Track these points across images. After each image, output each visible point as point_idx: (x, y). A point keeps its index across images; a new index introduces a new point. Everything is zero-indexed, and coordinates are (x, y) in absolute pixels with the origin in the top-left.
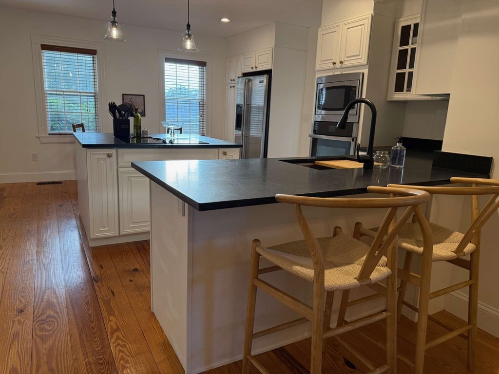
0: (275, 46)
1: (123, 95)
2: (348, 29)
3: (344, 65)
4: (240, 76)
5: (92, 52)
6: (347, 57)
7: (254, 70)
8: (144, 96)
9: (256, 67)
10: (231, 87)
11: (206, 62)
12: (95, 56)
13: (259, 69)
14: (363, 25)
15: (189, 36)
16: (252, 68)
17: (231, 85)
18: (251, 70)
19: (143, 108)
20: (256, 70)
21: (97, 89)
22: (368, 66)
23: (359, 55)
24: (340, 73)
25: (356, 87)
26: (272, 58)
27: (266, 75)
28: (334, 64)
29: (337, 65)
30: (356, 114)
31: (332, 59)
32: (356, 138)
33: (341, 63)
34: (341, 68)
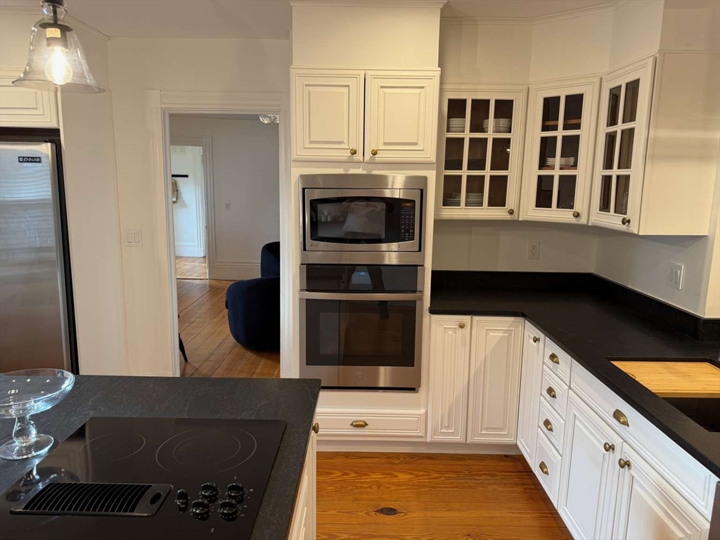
2: (382, 87)
3: (378, 158)
14: (423, 87)
22: (436, 166)
23: (415, 144)
24: (364, 172)
25: (414, 202)
26: (53, 100)
27: (49, 144)
28: (354, 152)
29: (359, 157)
30: (420, 250)
31: (343, 142)
32: (422, 292)
33: (375, 153)
34: (372, 162)
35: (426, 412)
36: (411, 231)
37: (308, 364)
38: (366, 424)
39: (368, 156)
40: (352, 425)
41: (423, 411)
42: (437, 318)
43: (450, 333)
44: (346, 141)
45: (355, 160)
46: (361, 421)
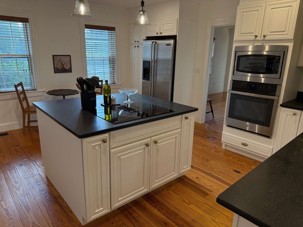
0: (179, 17)
1: (53, 56)
2: (272, 9)
3: (266, 38)
4: (145, 39)
5: (24, 20)
6: (270, 32)
7: (159, 35)
8: (70, 56)
9: (161, 33)
10: (135, 47)
11: (115, 28)
12: (27, 24)
13: (163, 35)
14: (291, 6)
15: (144, 12)
16: (157, 33)
17: (135, 45)
18: (155, 35)
19: (70, 65)
20: (161, 35)
21: (31, 52)
22: (294, 40)
23: (284, 31)
24: (261, 44)
25: (280, 57)
26: (176, 26)
27: (173, 40)
28: (256, 37)
29: (258, 38)
30: (280, 78)
31: (253, 33)
32: (279, 97)
33: (265, 36)
34: (263, 40)
35: (273, 148)
36: (277, 70)
37: (228, 117)
38: (247, 145)
39: (262, 38)
40: (242, 144)
41: (272, 147)
42: (283, 108)
43: (289, 116)
44: (254, 32)
45: (257, 40)
46: (245, 143)
